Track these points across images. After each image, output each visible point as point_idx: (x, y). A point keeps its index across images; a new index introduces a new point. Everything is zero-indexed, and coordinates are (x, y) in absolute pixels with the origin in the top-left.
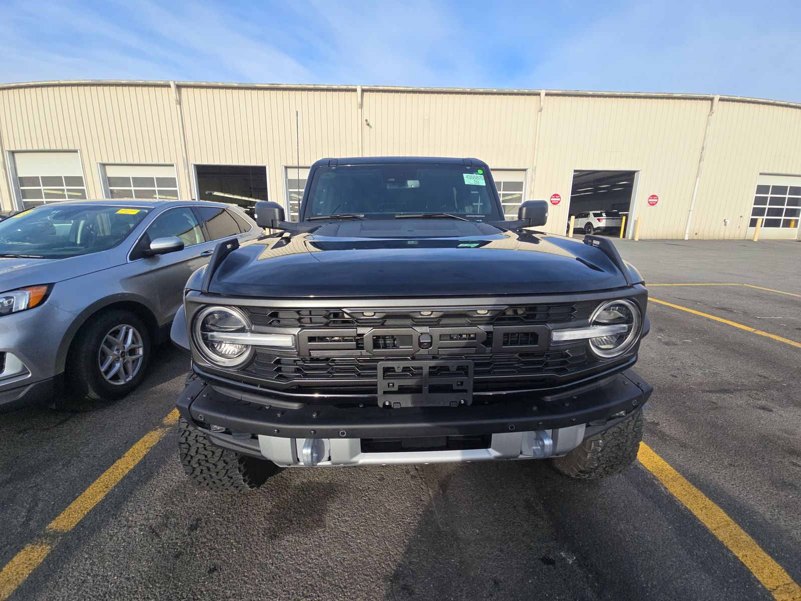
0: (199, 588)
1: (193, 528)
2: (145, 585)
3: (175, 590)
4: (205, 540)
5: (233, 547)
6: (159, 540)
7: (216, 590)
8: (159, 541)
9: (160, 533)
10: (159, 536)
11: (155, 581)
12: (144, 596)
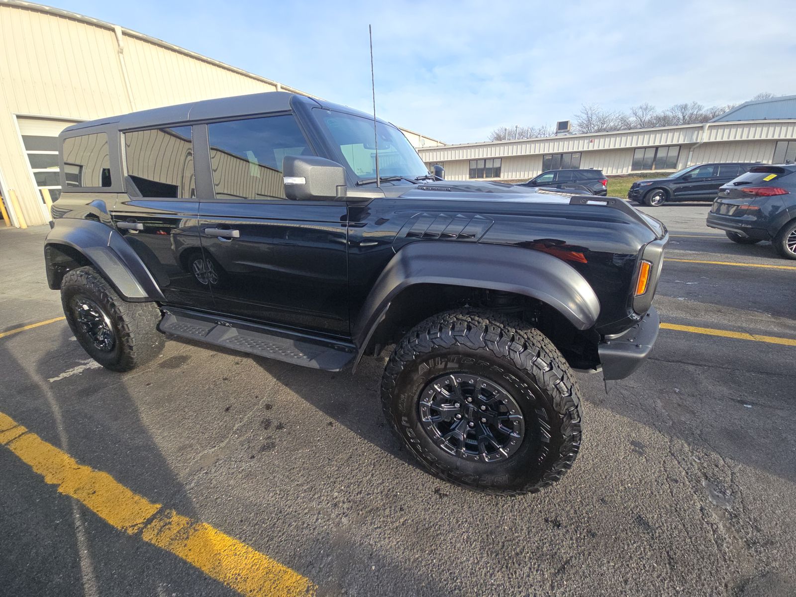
0: (621, 511)
1: (557, 524)
2: (629, 561)
3: (628, 531)
4: (572, 511)
5: (579, 487)
6: (574, 559)
7: (621, 498)
8: (576, 558)
9: (565, 560)
10: (569, 560)
11: (623, 551)
12: (640, 559)
